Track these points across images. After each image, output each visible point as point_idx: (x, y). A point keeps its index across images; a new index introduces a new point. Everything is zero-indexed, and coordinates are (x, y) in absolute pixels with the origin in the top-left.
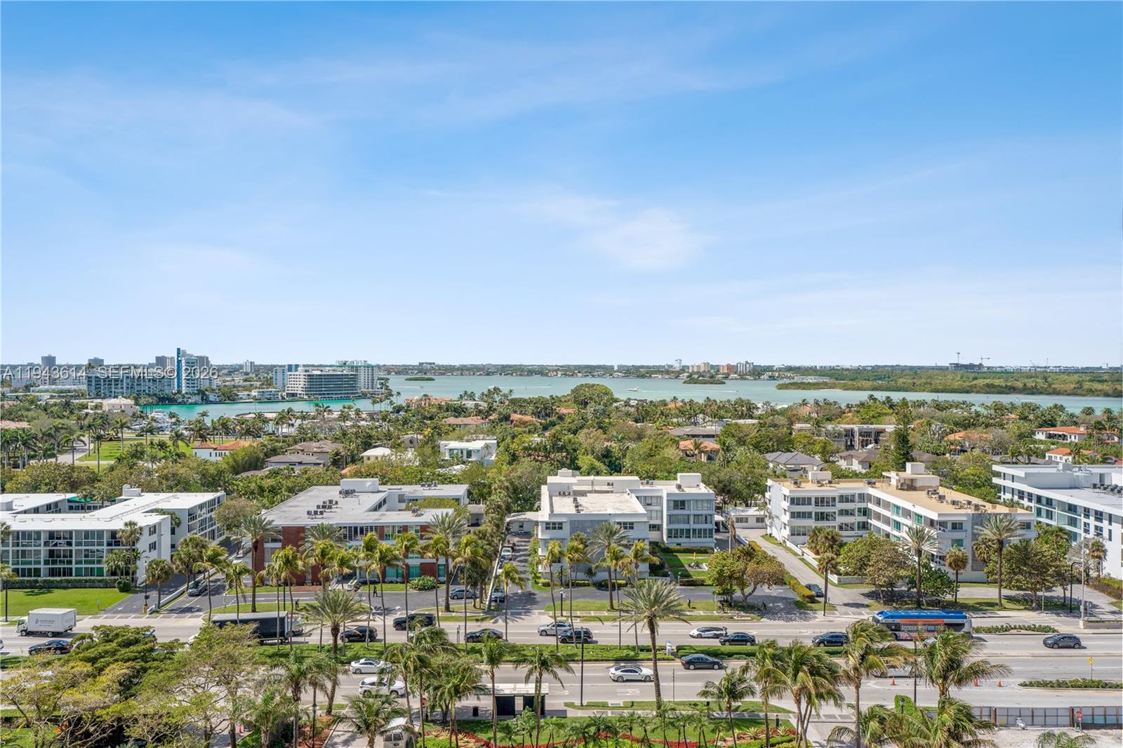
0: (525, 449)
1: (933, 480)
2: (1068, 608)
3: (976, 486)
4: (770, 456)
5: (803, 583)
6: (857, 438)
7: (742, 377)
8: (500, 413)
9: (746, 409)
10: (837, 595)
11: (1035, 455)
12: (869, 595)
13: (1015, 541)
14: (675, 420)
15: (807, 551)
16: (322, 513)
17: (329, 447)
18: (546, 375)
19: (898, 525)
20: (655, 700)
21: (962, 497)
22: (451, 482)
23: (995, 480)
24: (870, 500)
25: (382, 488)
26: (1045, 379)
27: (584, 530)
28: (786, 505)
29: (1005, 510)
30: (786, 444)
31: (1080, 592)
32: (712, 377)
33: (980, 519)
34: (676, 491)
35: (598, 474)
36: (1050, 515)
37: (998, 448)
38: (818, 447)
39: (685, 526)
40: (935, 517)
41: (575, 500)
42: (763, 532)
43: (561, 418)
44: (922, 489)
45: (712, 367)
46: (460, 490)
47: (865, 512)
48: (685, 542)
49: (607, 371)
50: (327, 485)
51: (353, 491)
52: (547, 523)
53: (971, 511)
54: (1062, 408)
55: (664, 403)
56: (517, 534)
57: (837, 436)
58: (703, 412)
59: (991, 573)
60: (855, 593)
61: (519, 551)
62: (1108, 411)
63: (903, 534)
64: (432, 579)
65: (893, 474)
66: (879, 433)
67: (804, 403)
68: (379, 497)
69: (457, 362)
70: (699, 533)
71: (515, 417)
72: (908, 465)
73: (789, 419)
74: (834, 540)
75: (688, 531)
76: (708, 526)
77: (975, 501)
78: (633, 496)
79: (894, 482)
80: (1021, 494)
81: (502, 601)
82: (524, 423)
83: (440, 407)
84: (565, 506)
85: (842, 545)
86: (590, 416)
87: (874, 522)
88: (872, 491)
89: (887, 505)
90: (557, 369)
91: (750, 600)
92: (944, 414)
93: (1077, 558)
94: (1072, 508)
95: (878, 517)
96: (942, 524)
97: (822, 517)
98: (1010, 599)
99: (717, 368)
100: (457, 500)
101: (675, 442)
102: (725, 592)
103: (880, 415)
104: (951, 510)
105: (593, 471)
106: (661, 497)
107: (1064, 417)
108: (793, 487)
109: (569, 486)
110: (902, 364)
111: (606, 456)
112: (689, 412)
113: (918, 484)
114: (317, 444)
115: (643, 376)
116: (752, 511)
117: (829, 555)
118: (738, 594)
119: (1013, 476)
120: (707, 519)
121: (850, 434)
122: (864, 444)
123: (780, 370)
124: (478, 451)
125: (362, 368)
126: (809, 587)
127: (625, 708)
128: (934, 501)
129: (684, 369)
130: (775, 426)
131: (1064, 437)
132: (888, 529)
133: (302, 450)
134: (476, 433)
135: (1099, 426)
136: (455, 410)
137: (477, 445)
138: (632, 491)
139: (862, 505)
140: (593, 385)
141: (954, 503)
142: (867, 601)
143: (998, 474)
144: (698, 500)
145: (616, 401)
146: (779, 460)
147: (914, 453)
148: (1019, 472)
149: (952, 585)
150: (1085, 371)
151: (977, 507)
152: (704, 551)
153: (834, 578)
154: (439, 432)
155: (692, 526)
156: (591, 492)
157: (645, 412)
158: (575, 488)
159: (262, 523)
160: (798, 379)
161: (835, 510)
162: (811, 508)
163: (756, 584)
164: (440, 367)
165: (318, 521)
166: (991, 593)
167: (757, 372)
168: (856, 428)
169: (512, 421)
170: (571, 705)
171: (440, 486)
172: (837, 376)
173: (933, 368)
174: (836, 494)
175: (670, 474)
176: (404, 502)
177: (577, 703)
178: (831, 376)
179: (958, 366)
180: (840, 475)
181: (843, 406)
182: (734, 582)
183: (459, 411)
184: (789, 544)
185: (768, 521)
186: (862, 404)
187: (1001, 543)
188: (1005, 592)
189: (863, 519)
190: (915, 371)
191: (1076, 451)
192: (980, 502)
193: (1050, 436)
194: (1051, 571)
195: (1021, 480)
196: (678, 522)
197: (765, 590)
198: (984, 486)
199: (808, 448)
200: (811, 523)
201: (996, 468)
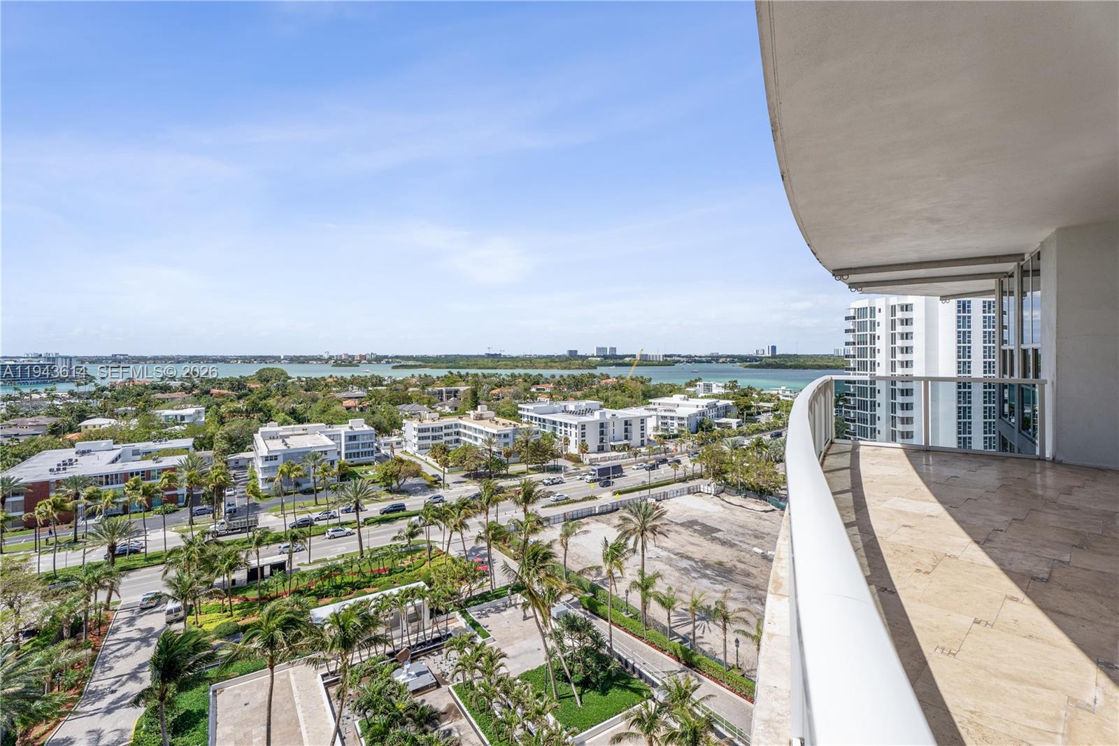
0: (231, 412)
1: (492, 414)
2: (556, 469)
3: (510, 416)
4: (400, 407)
5: (430, 475)
6: (444, 395)
7: (370, 362)
8: (201, 390)
9: (379, 381)
10: (449, 479)
11: (533, 398)
12: (464, 476)
13: (532, 440)
14: (334, 389)
15: (428, 457)
16: (64, 469)
17: (48, 421)
18: (229, 362)
19: (476, 439)
20: (359, 550)
21: (507, 421)
22: (177, 438)
23: (519, 412)
24: (460, 427)
25: (115, 447)
26: (531, 361)
27: (292, 459)
28: (415, 433)
29: (527, 426)
30: (408, 400)
31: (561, 462)
32: (350, 362)
33: (516, 431)
34: (350, 430)
35: (289, 424)
36: (544, 427)
37: (516, 396)
38: (425, 401)
39: (357, 451)
40: (496, 432)
41: (283, 441)
42: (401, 450)
43: (251, 390)
44: (486, 419)
45: (349, 356)
46: (188, 442)
47: (458, 433)
48: (356, 460)
49: (277, 359)
50: (56, 448)
51: (89, 451)
52: (267, 457)
53: (512, 428)
54: (541, 375)
55: (323, 379)
56: (234, 468)
57: (435, 394)
58: (352, 384)
59: (523, 457)
60: (458, 476)
61: (238, 479)
62: (562, 376)
63: (479, 443)
64: (173, 505)
65: (471, 412)
66: (456, 391)
67: (413, 376)
68: (116, 453)
69: (149, 354)
70: (365, 454)
71: (215, 391)
72: (479, 407)
73: (405, 386)
74: (445, 449)
75: (358, 453)
76: (371, 449)
77: (513, 422)
78: (323, 435)
79: (472, 416)
80: (532, 417)
81: (235, 511)
82: (223, 395)
83: (146, 387)
84: (277, 445)
85: (449, 452)
86: (273, 388)
87: (463, 438)
88: (461, 422)
89: (470, 428)
90: (237, 359)
91: (402, 487)
92: (487, 380)
93: (558, 445)
94: (554, 423)
95: (465, 435)
96: (499, 436)
97: (434, 438)
98: (531, 469)
99: (353, 357)
100: (188, 449)
101: (340, 402)
102: (388, 485)
103: (455, 382)
104: (502, 428)
105: (285, 422)
106: (340, 435)
107: (543, 380)
108: (419, 423)
109: (277, 432)
110: (460, 354)
111: (293, 413)
112: (343, 384)
113: (484, 417)
114: (32, 419)
115: (303, 363)
116: (394, 439)
117: (443, 457)
118: (395, 485)
119: (528, 409)
120: (370, 445)
121: (441, 393)
122: (448, 398)
123: (391, 358)
124: (191, 415)
125: (60, 360)
126: (433, 476)
127: (339, 558)
128: (493, 424)
129: (331, 358)
130: (397, 390)
131: (544, 389)
132: (470, 441)
133: (16, 425)
134: (184, 402)
135: (559, 383)
136: (161, 388)
137: (190, 411)
138: (321, 432)
139: (457, 430)
140: (273, 369)
141: (503, 424)
142: (465, 479)
143: (521, 409)
144: (364, 434)
145: (290, 378)
146: (405, 409)
147: (480, 401)
148: (531, 407)
149: (506, 466)
150: (548, 357)
151: (515, 425)
152: (369, 464)
153: (446, 470)
154: (149, 404)
155: (361, 450)
156: (292, 435)
157: (311, 385)
158: (281, 434)
159: (10, 481)
160: (403, 363)
161: (442, 433)
162: (430, 434)
163: (405, 478)
164: (133, 358)
165: (62, 476)
166: (523, 467)
167: (379, 359)
168: (444, 389)
169: (212, 395)
170: (303, 564)
171: (169, 441)
172: (426, 361)
173: (477, 356)
174: (443, 425)
175: (343, 420)
176: (139, 454)
177: (307, 562)
178: (423, 361)
179: (489, 356)
180: (442, 415)
181: (435, 377)
182: (393, 478)
183: (166, 389)
184: (417, 455)
185: (403, 443)
186: (445, 376)
187: (527, 442)
188: (529, 466)
189: (457, 437)
190: (468, 357)
191: (551, 396)
192: (516, 423)
193: (538, 389)
194: (549, 453)
195: (532, 411)
196: (352, 449)
197: (410, 481)
198: (514, 415)
199: (420, 401)
200: (430, 442)
201: (520, 406)
